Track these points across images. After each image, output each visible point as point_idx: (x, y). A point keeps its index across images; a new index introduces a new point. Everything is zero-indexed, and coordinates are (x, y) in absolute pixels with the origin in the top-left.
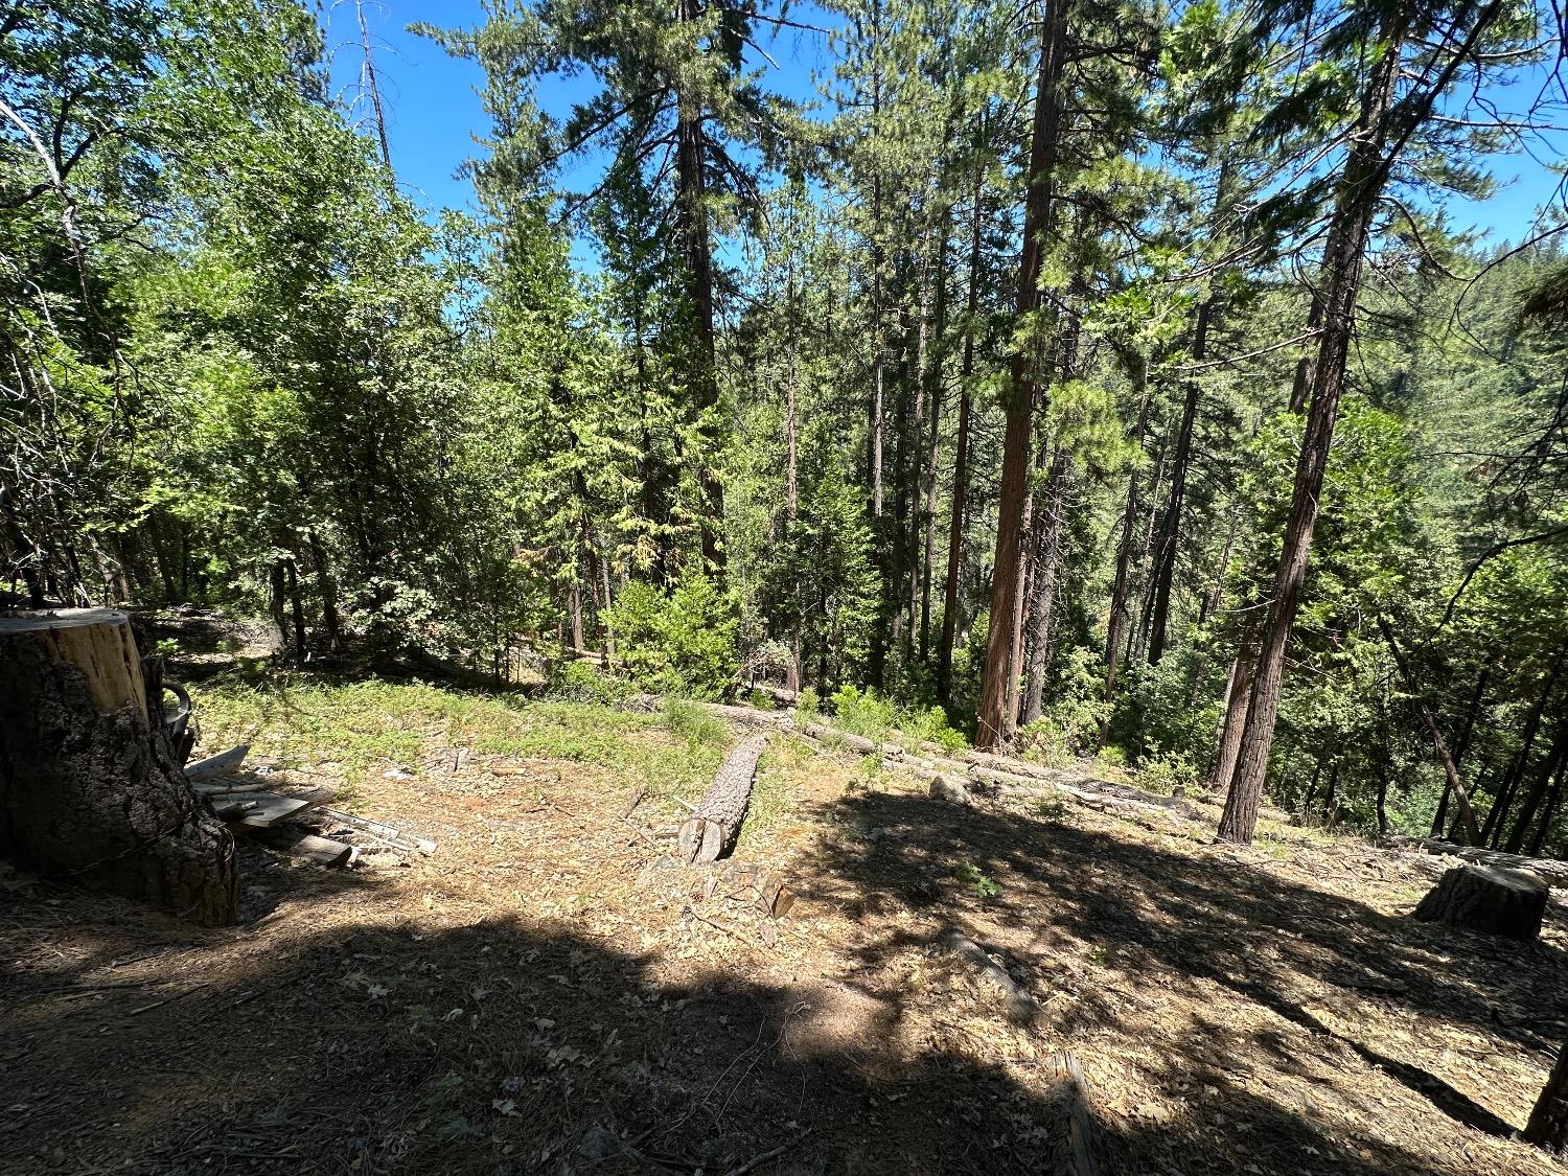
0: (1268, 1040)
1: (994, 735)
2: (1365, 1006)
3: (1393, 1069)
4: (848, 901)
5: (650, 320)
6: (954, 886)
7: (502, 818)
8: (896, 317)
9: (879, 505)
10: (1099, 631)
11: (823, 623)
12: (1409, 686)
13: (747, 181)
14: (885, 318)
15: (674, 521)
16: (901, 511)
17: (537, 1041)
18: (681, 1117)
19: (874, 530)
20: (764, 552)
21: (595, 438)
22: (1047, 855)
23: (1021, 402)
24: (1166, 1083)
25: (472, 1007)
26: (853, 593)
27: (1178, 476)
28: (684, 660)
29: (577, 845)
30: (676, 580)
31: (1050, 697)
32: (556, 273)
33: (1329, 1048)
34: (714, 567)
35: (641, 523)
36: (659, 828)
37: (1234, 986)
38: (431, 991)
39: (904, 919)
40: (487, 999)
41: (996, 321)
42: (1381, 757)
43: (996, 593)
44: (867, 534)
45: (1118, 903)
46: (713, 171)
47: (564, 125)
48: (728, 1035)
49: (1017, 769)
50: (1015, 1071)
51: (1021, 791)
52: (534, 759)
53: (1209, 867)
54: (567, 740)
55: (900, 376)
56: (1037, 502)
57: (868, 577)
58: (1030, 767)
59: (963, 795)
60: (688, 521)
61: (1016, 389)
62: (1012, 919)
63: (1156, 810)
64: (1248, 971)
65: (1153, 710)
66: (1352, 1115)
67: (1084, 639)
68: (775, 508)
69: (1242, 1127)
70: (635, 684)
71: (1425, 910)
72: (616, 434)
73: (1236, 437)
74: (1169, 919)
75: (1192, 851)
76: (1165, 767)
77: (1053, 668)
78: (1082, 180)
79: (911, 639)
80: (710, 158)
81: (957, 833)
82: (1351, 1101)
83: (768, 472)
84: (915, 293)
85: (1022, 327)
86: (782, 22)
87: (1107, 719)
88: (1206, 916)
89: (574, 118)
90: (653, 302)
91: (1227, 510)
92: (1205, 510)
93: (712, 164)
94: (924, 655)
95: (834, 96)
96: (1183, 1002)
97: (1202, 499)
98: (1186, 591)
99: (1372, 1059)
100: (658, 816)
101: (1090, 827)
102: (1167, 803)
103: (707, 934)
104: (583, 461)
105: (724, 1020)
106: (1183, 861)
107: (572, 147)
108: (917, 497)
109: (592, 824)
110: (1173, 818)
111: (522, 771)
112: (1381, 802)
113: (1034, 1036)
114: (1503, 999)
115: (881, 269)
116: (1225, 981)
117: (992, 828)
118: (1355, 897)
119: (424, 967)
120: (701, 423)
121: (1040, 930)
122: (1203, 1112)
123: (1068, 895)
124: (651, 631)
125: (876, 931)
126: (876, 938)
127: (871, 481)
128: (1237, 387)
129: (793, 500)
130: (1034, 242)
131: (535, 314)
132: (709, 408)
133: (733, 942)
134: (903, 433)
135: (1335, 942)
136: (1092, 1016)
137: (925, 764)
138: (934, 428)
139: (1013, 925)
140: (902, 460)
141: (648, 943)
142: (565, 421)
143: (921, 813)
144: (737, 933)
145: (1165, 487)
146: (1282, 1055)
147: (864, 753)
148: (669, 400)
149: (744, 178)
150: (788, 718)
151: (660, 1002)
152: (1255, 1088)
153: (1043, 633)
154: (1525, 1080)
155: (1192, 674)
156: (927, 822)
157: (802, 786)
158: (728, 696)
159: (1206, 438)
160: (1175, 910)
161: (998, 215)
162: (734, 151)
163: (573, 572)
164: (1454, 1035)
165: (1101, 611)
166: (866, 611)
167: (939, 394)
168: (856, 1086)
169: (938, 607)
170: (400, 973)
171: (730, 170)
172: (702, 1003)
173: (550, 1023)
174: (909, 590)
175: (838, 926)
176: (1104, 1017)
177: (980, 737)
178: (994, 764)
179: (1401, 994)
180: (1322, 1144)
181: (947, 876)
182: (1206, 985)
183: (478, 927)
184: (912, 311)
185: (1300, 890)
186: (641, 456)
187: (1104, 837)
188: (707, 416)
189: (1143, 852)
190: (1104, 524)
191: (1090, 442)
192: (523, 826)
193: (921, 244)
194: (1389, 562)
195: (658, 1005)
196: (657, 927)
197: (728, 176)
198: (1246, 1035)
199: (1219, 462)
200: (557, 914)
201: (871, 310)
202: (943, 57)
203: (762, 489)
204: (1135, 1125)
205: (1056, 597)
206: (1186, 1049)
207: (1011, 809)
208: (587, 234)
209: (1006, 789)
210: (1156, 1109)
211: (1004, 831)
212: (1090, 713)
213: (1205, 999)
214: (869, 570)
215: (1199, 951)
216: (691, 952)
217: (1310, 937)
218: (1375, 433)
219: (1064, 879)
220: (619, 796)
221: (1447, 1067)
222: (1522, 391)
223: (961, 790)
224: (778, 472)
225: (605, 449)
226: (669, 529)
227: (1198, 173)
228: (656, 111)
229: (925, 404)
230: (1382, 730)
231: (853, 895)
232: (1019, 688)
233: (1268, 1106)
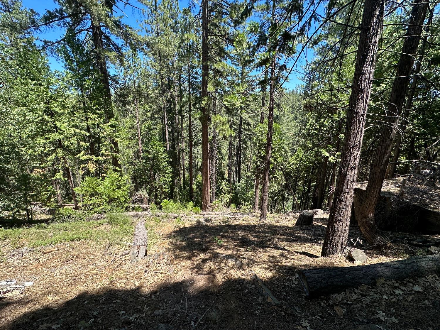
0: (282, 255)
1: (206, 206)
2: (293, 244)
3: (301, 253)
4: (187, 256)
5: (86, 89)
6: (210, 245)
7: (55, 267)
8: (169, 95)
9: (168, 147)
10: (226, 176)
11: (156, 183)
12: (286, 181)
13: (118, 49)
14: (166, 95)
15: (102, 155)
16: (174, 148)
17: (124, 317)
18: (179, 315)
19: (168, 155)
20: (132, 163)
21: (67, 128)
22: (228, 232)
23: (205, 120)
24: (269, 269)
25: (95, 317)
26: (163, 173)
27: (239, 137)
28: (111, 201)
29: (92, 267)
30: (105, 175)
31: (217, 195)
32: (43, 68)
33: (291, 253)
34: (118, 169)
35: (89, 157)
36: (120, 254)
37: (273, 248)
38: (77, 319)
39: (202, 256)
40: (99, 313)
41: (196, 98)
42: (283, 196)
43: (204, 169)
44: (166, 156)
45: (246, 238)
46: (106, 43)
47: (42, 15)
48: (176, 296)
49: (214, 214)
50: (243, 277)
51: (217, 219)
52: (59, 244)
53: (260, 226)
54: (72, 234)
55: (170, 111)
56: (211, 145)
57: (168, 168)
58: (217, 213)
59: (205, 223)
60: (108, 155)
61: (204, 116)
62: (227, 248)
63: (246, 216)
64: (273, 244)
65: (240, 194)
66: (299, 262)
67: (223, 179)
68: (134, 150)
69: (285, 271)
70: (92, 212)
71: (297, 224)
72: (76, 127)
73: (250, 128)
74: (256, 239)
75: (256, 224)
76: (245, 207)
77: (218, 187)
78: (215, 66)
79: (180, 185)
80: (104, 39)
81: (206, 232)
82: (297, 260)
83: (131, 138)
84: (174, 88)
85: (204, 100)
86: (127, 3)
87: (231, 198)
88: (262, 236)
89: (46, 14)
90: (88, 84)
91: (250, 145)
92: (246, 145)
93: (105, 41)
94: (185, 188)
95: (144, 28)
96: (265, 254)
97: (245, 143)
98: (243, 164)
99: (297, 253)
100: (117, 250)
101: (234, 224)
102: (248, 214)
103: (154, 275)
104: (62, 136)
105: (172, 293)
106: (255, 226)
107: (46, 24)
108: (178, 145)
109: (94, 259)
110: (249, 217)
111: (56, 249)
112: (284, 205)
113: (243, 269)
114: (311, 236)
115: (163, 80)
116: (270, 247)
117: (214, 229)
118: (285, 225)
119: (68, 314)
120: (110, 123)
121: (233, 249)
122: (278, 271)
123: (235, 240)
124: (97, 192)
125: (197, 261)
126: (198, 262)
127: (165, 141)
128: (249, 117)
129: (141, 147)
130: (205, 79)
131: (34, 82)
132: (112, 119)
133: (163, 275)
134: (173, 127)
135: (285, 234)
136: (251, 262)
137: (192, 217)
138: (182, 126)
139: (227, 250)
140: (173, 134)
141: (137, 284)
142: (53, 122)
143: (195, 230)
144: (163, 272)
145: (237, 140)
146: (285, 257)
147: (175, 218)
148: (97, 116)
149: (118, 48)
150: (149, 212)
151: (151, 296)
152: (284, 264)
153: (214, 178)
154: (317, 248)
155: (247, 184)
156: (198, 232)
157: (160, 231)
158: (127, 209)
159: (244, 129)
160: (257, 237)
161: (194, 70)
162: (113, 38)
163: (61, 176)
164: (306, 245)
165: (226, 172)
166: (168, 178)
167: (183, 117)
168: (212, 293)
169: (187, 175)
170: (60, 319)
171: (112, 44)
172: (164, 291)
173: (124, 312)
174: (179, 171)
175: (187, 263)
176: (254, 262)
177: (203, 208)
178: (208, 214)
179: (297, 240)
180: (297, 268)
181: (208, 243)
182: (268, 249)
183: (76, 298)
184: (173, 93)
185: (277, 226)
186: (87, 134)
187: (238, 225)
188: (112, 121)
189: (246, 226)
190: (225, 149)
191: (222, 130)
192: (65, 267)
193: (174, 75)
194: (281, 155)
195: (151, 297)
196: (138, 278)
197: (111, 45)
198: (278, 255)
199: (248, 134)
200: (103, 286)
201: (161, 92)
202: (175, 25)
203: (130, 144)
204: (268, 278)
205: (216, 169)
206: (270, 262)
207: (216, 224)
208: (55, 56)
209: (213, 219)
210: (270, 274)
211: (217, 229)
212: (227, 197)
213: (269, 252)
214: (168, 166)
215: (264, 243)
216: (152, 281)
217: (281, 235)
218: (276, 128)
219: (233, 236)
220: (100, 248)
221: (307, 250)
222: (296, 120)
223: (204, 222)
224: (134, 139)
225: (72, 132)
226: (100, 158)
227: (237, 67)
228: (81, 20)
229: (179, 119)
230: (282, 190)
231: (187, 254)
232: (210, 193)
233: (287, 266)
